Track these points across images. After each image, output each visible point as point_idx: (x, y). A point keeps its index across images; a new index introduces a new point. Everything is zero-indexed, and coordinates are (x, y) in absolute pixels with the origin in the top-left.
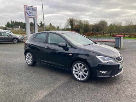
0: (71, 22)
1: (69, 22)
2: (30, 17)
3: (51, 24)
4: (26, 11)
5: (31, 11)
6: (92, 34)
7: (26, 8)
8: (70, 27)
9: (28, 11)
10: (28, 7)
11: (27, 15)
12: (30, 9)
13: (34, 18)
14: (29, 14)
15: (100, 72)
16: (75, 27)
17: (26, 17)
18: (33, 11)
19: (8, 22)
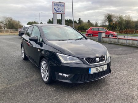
0: (109, 18)
1: (106, 18)
2: (57, 13)
3: (89, 21)
4: (54, 7)
5: (59, 7)
6: (130, 31)
7: (54, 4)
8: (107, 24)
9: (56, 7)
10: (56, 3)
11: (55, 11)
12: (58, 5)
13: (61, 14)
14: (56, 10)
15: (60, 74)
16: (113, 24)
17: (53, 13)
18: (61, 7)
19: (50, 20)
